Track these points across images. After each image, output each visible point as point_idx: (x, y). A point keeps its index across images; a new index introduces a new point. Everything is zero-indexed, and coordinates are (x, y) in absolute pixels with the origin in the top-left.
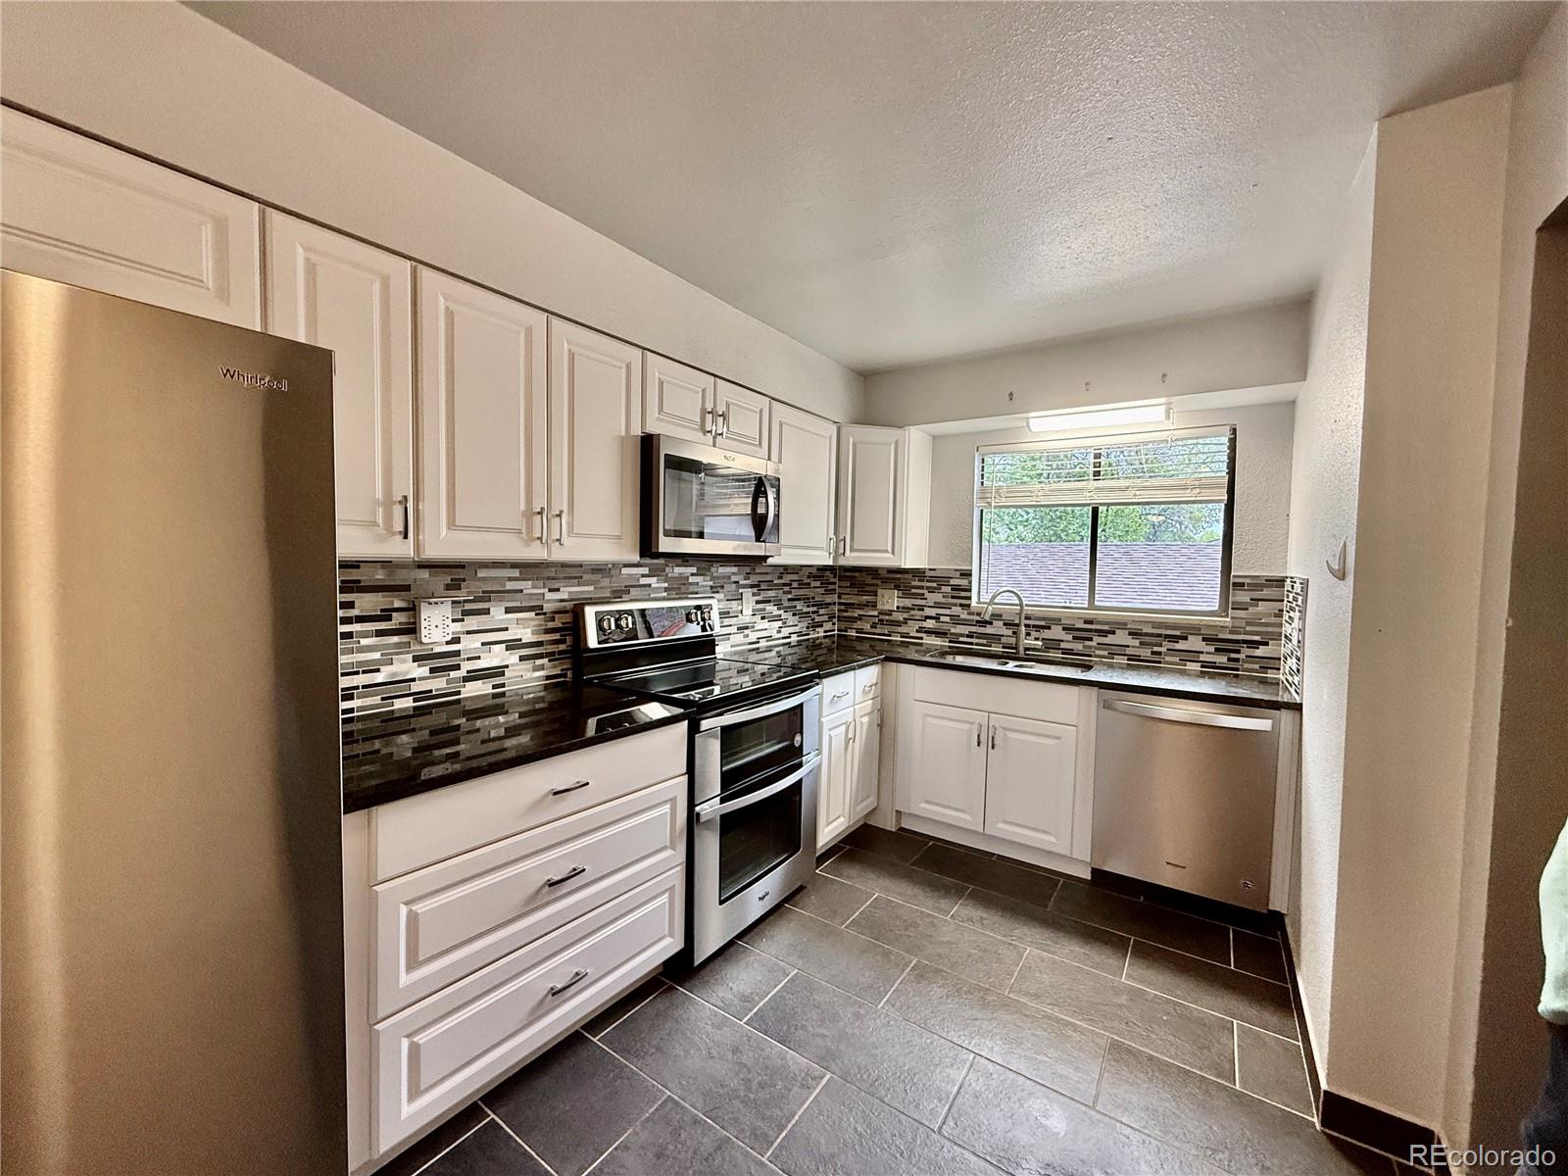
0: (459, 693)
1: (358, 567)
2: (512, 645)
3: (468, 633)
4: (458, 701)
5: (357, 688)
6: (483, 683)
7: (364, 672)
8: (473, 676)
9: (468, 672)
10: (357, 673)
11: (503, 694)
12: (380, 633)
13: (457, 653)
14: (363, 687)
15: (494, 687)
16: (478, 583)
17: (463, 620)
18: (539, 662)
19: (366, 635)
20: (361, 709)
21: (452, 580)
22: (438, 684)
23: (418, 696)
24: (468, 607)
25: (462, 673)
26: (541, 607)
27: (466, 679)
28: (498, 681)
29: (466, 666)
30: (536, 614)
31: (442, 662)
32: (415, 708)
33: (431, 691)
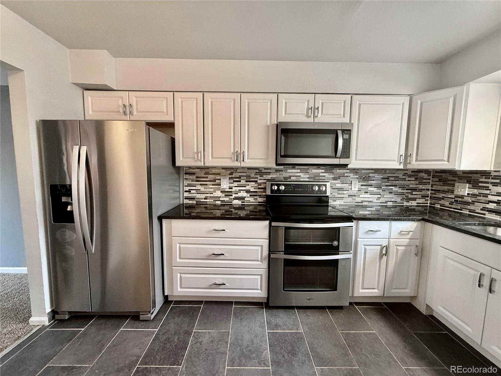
0: (232, 202)
1: (209, 169)
2: (248, 191)
3: (235, 187)
4: (232, 204)
5: (208, 197)
6: (239, 201)
7: (210, 193)
8: (236, 198)
9: (235, 197)
10: (208, 193)
11: (244, 205)
12: (213, 185)
13: (232, 192)
14: (210, 197)
15: (242, 202)
16: (238, 173)
17: (233, 183)
18: (255, 197)
19: (210, 185)
20: (209, 202)
21: (231, 172)
22: (227, 199)
23: (222, 201)
24: (235, 180)
25: (233, 197)
26: (257, 181)
27: (234, 199)
28: (243, 201)
29: (234, 196)
30: (255, 183)
31: (228, 194)
32: (221, 204)
33: (225, 201)
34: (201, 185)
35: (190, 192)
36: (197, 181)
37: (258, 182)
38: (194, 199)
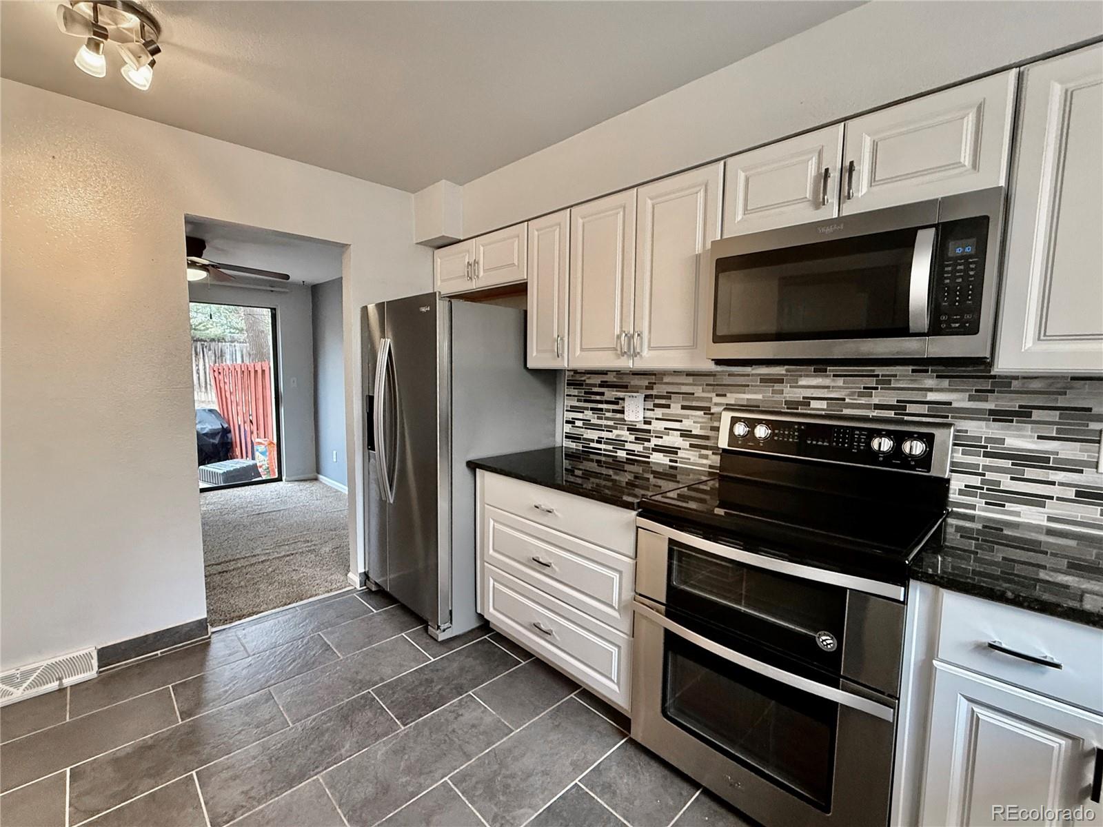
0: (649, 457)
1: (606, 374)
2: (686, 434)
3: (657, 419)
4: (648, 463)
5: (603, 438)
6: (664, 456)
7: (607, 431)
8: (657, 449)
9: (655, 445)
10: (604, 430)
11: (676, 468)
12: (614, 411)
13: (649, 431)
14: (607, 439)
15: (671, 461)
16: (664, 386)
17: (653, 410)
18: (704, 452)
19: (608, 411)
20: (605, 450)
21: (649, 383)
22: (638, 448)
23: (630, 452)
24: (657, 401)
25: (651, 445)
26: (709, 409)
27: (654, 450)
28: (673, 457)
29: (654, 441)
30: (705, 414)
31: (641, 435)
32: (627, 459)
33: (634, 451)
34: (592, 409)
35: (574, 423)
36: (586, 401)
37: (712, 411)
38: (579, 439)
